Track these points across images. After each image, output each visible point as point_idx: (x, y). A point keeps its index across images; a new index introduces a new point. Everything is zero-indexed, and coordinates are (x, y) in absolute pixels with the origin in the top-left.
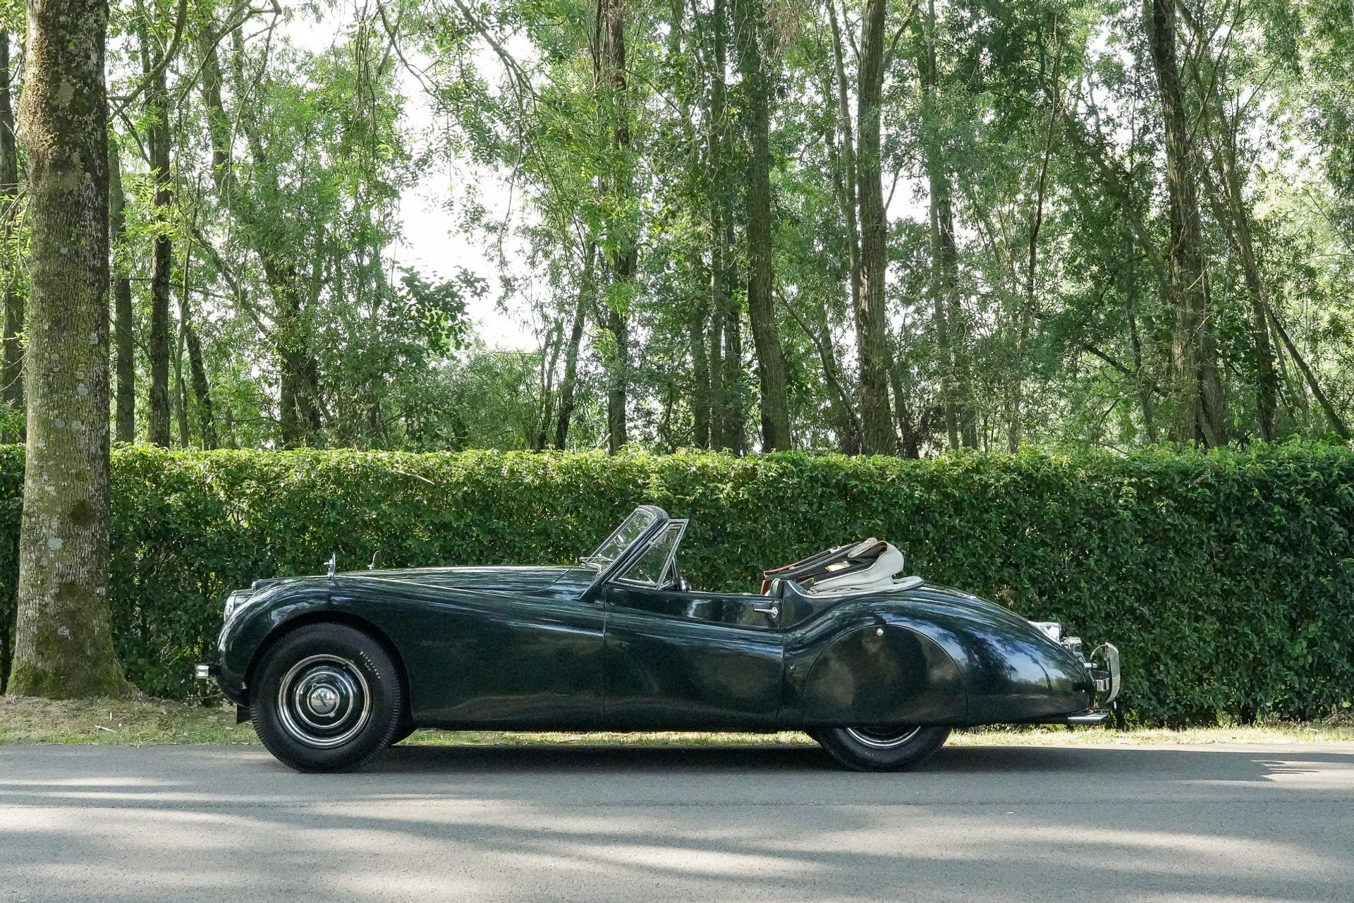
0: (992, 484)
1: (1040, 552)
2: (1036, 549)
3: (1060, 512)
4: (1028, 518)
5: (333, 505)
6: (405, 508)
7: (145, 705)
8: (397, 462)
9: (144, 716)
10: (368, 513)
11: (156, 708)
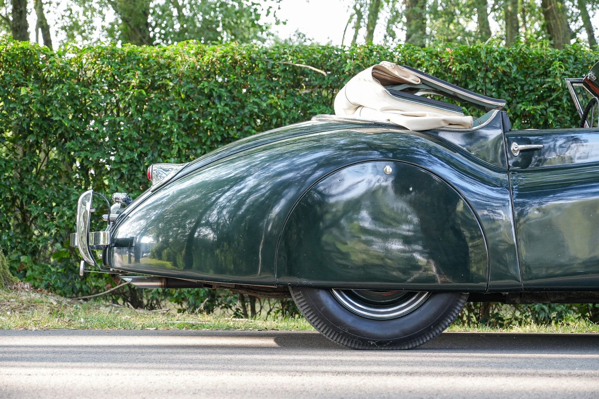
5: (220, 97)
6: (294, 101)
7: (33, 295)
8: (285, 53)
9: (31, 305)
10: (255, 103)
11: (44, 300)
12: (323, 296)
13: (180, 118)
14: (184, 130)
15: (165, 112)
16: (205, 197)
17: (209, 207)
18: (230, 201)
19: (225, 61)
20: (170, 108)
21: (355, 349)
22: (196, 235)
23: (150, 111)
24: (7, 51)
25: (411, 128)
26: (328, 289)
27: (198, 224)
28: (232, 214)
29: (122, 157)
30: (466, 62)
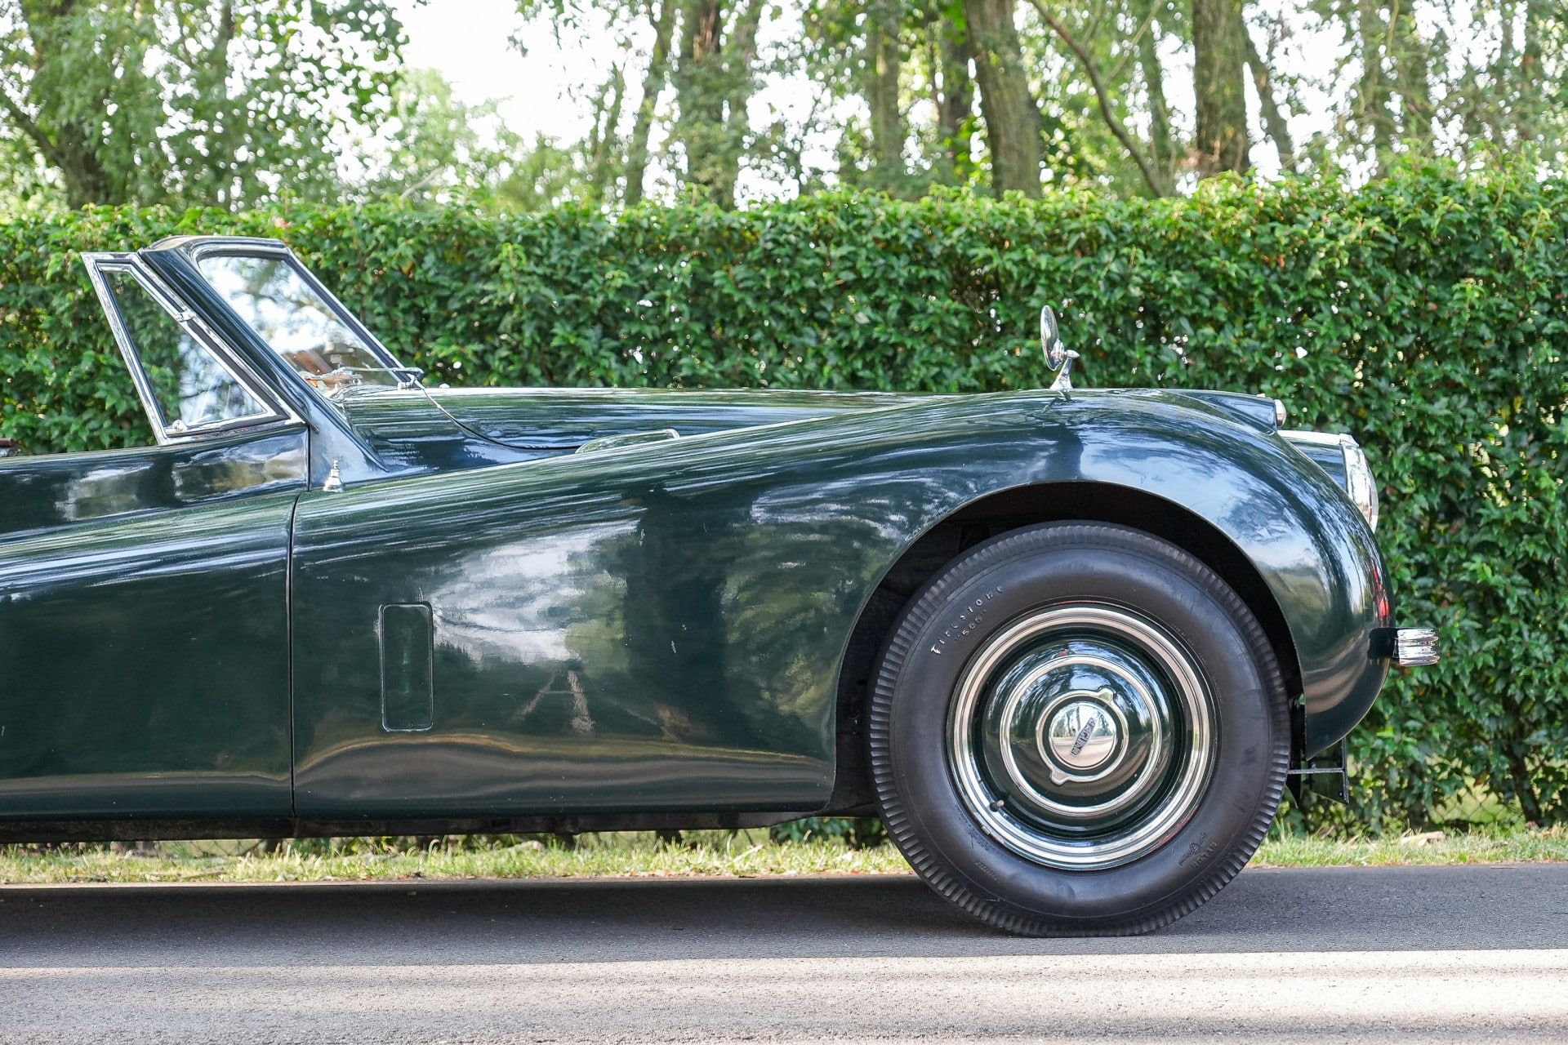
0: (1318, 246)
1: (1440, 407)
2: (1431, 400)
3: (1488, 310)
4: (1409, 326)
30: (316, 249)
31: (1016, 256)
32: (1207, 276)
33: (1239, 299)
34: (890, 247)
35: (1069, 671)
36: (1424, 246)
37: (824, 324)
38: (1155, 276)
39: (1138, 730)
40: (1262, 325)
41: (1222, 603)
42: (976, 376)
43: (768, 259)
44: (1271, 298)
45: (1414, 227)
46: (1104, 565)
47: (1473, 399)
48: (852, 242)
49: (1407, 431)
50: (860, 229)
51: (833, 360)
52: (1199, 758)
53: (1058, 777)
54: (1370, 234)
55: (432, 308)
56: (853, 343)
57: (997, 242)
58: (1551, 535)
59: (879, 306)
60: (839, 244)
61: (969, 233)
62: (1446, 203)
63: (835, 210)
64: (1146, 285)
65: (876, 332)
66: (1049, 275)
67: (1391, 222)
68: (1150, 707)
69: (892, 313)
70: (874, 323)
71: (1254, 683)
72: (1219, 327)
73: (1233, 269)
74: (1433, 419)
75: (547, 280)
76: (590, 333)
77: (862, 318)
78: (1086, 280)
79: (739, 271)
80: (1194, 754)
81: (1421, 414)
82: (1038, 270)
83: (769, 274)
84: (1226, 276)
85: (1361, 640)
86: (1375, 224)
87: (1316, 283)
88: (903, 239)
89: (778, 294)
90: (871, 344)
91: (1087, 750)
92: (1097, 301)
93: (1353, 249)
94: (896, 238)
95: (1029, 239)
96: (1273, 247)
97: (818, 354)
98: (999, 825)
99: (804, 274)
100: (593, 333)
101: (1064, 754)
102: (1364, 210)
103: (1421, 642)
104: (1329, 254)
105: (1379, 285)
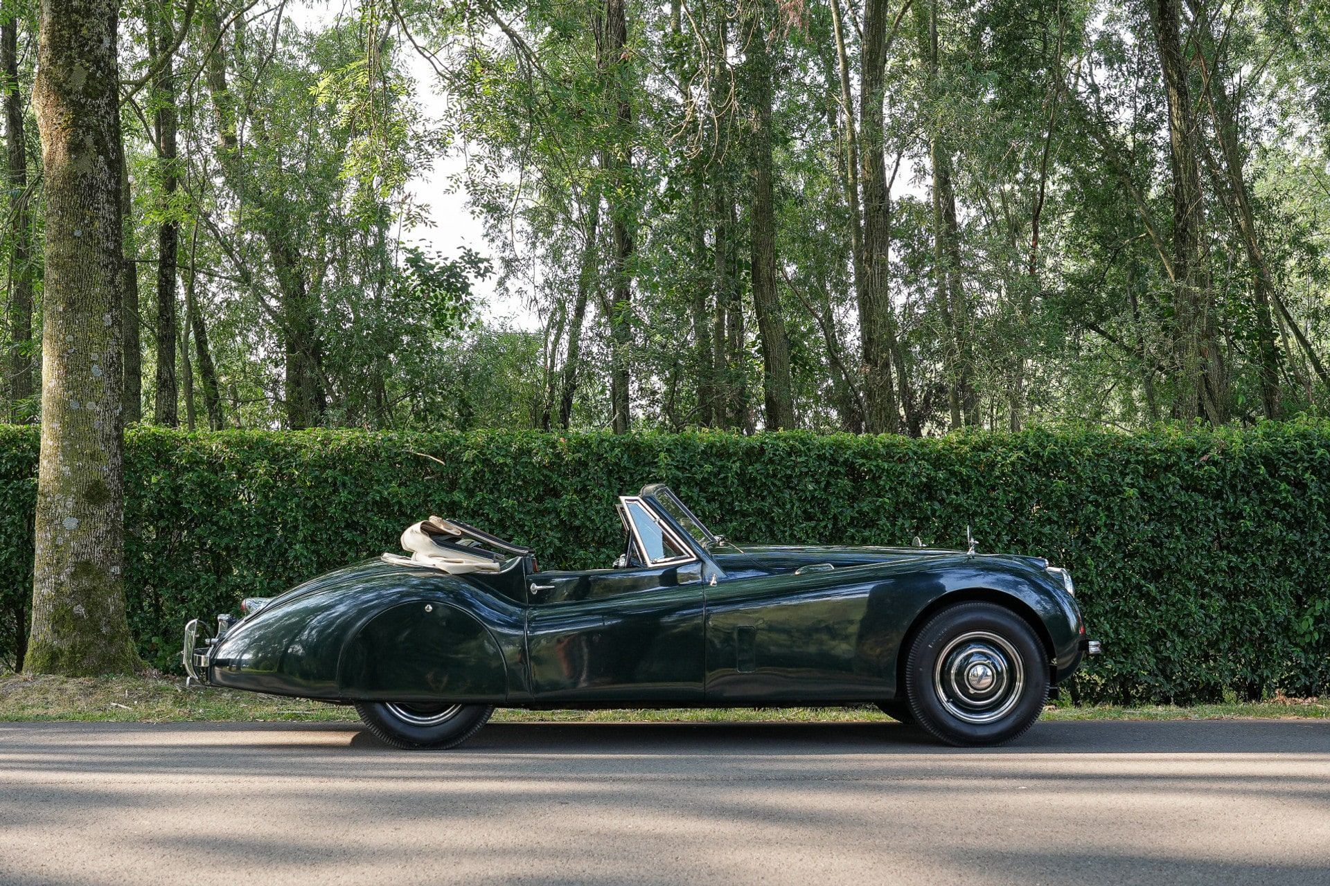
0: (998, 462)
2: (1043, 527)
3: (1067, 490)
4: (1035, 496)
5: (344, 484)
6: (416, 487)
7: (160, 682)
8: (407, 441)
9: (158, 693)
10: (379, 492)
11: (170, 686)
12: (378, 707)
13: (305, 505)
14: (309, 516)
15: (291, 499)
16: (303, 620)
17: (304, 628)
18: (319, 623)
19: (350, 449)
20: (296, 495)
21: (403, 749)
22: (289, 651)
23: (276, 498)
24: (139, 437)
25: (451, 572)
26: (383, 703)
27: (291, 642)
28: (320, 633)
29: (249, 543)
30: (578, 452)
31: (874, 463)
32: (953, 473)
33: (965, 484)
34: (821, 458)
35: (972, 655)
36: (1041, 463)
37: (792, 488)
38: (933, 474)
39: (999, 674)
40: (976, 494)
41: (1027, 630)
42: (857, 512)
43: (771, 461)
44: (978, 482)
45: (1037, 455)
46: (987, 617)
47: (1059, 527)
48: (806, 455)
49: (1034, 539)
50: (809, 449)
51: (797, 504)
52: (1019, 685)
53: (972, 691)
54: (1020, 458)
55: (627, 478)
56: (806, 497)
57: (865, 455)
58: (1091, 583)
59: (817, 482)
60: (800, 456)
61: (854, 453)
62: (1051, 447)
63: (796, 440)
64: (928, 476)
65: (816, 494)
66: (888, 471)
67: (1027, 452)
68: (1003, 665)
69: (823, 485)
70: (815, 490)
71: (1038, 659)
72: (957, 494)
73: (964, 471)
74: (1044, 535)
75: (677, 467)
76: (695, 490)
77: (810, 487)
78: (904, 473)
79: (758, 466)
80: (1017, 684)
81: (1040, 533)
82: (884, 469)
83: (771, 468)
84: (961, 473)
85: (1075, 643)
86: (1021, 454)
87: (997, 477)
88: (827, 454)
89: (774, 476)
90: (813, 497)
91: (983, 681)
92: (908, 484)
93: (1013, 464)
94: (824, 454)
95: (878, 455)
96: (979, 462)
97: (791, 502)
98: (951, 708)
99: (787, 468)
100: (696, 490)
101: (974, 683)
102: (1015, 447)
103: (1097, 646)
104: (1003, 465)
105: (1021, 478)
